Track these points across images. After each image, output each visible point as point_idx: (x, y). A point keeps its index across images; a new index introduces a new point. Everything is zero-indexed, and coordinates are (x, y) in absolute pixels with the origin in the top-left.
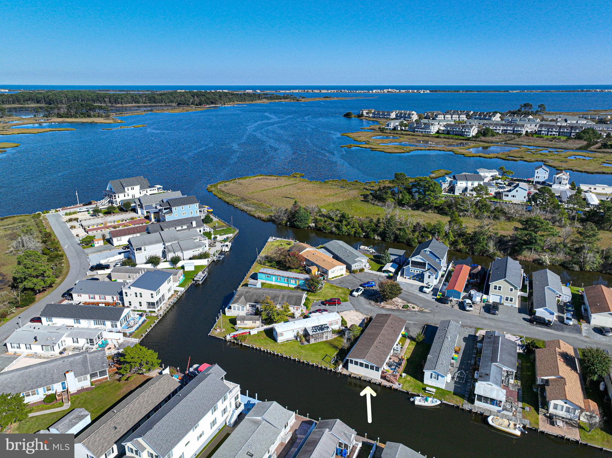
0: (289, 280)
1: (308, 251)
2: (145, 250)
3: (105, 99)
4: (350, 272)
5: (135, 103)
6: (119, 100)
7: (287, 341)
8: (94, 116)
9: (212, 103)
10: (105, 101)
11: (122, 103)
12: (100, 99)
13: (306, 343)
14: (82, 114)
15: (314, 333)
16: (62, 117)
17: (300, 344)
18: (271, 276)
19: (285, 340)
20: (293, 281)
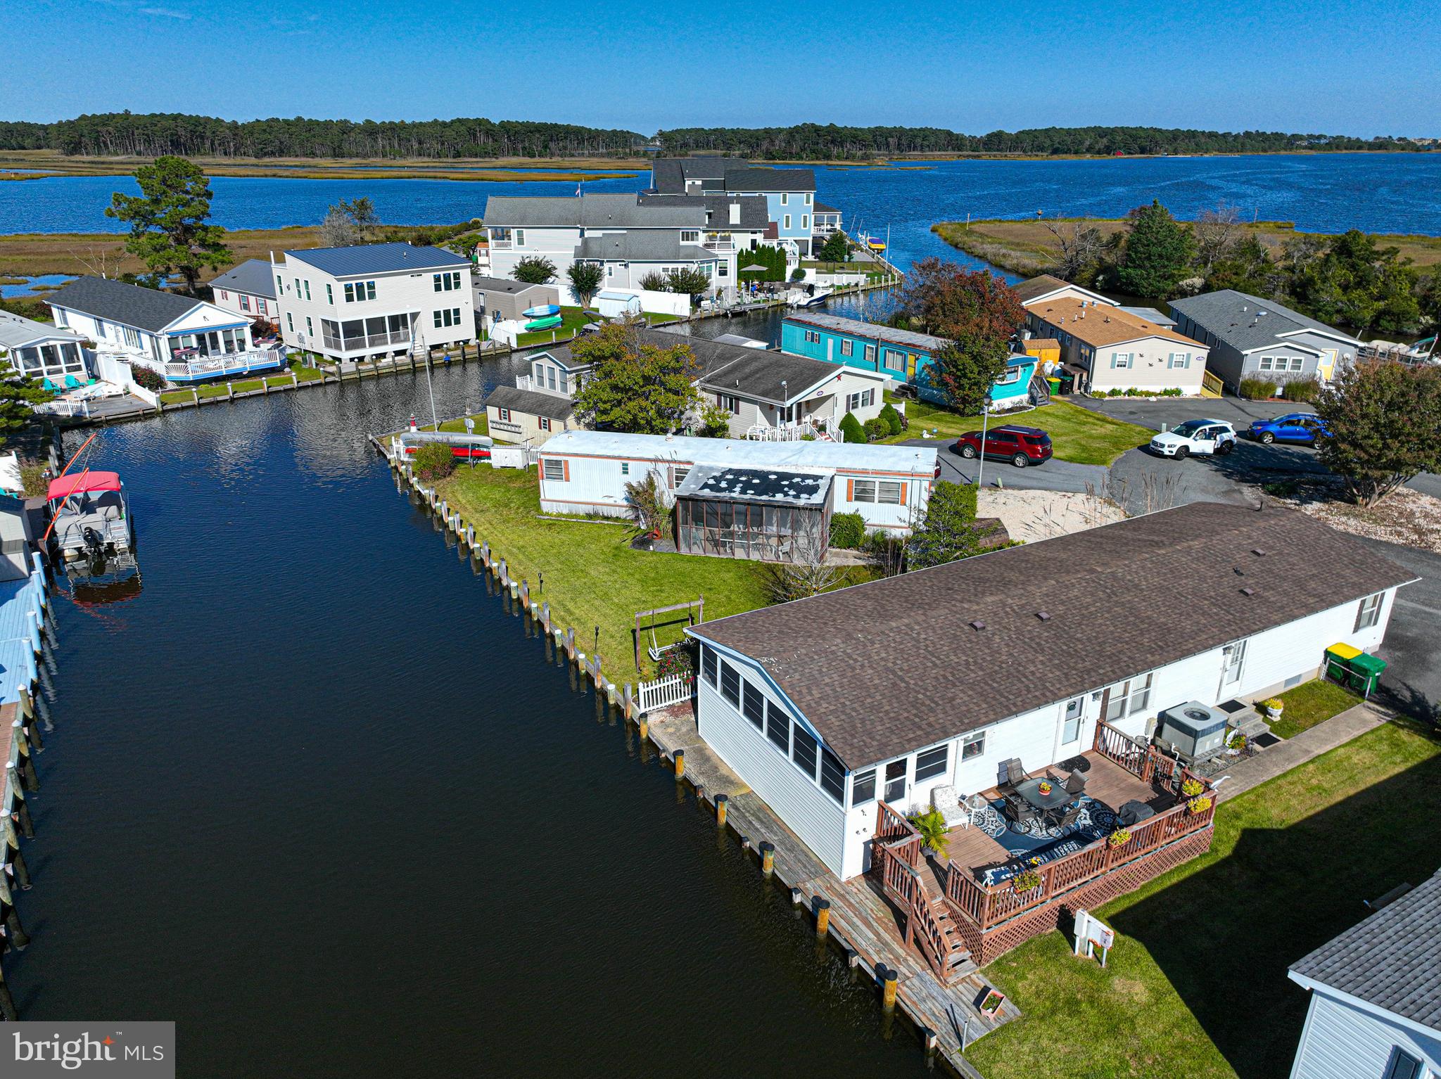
0: (881, 350)
1: (1067, 299)
2: (521, 241)
3: (890, 139)
4: (1227, 391)
5: (953, 149)
6: (919, 141)
7: (589, 516)
8: (838, 157)
9: (1143, 151)
10: (888, 145)
11: (922, 150)
12: (879, 139)
13: (665, 544)
14: (813, 151)
15: (707, 492)
16: (774, 158)
17: (629, 543)
18: (823, 335)
19: (582, 510)
20: (894, 361)
